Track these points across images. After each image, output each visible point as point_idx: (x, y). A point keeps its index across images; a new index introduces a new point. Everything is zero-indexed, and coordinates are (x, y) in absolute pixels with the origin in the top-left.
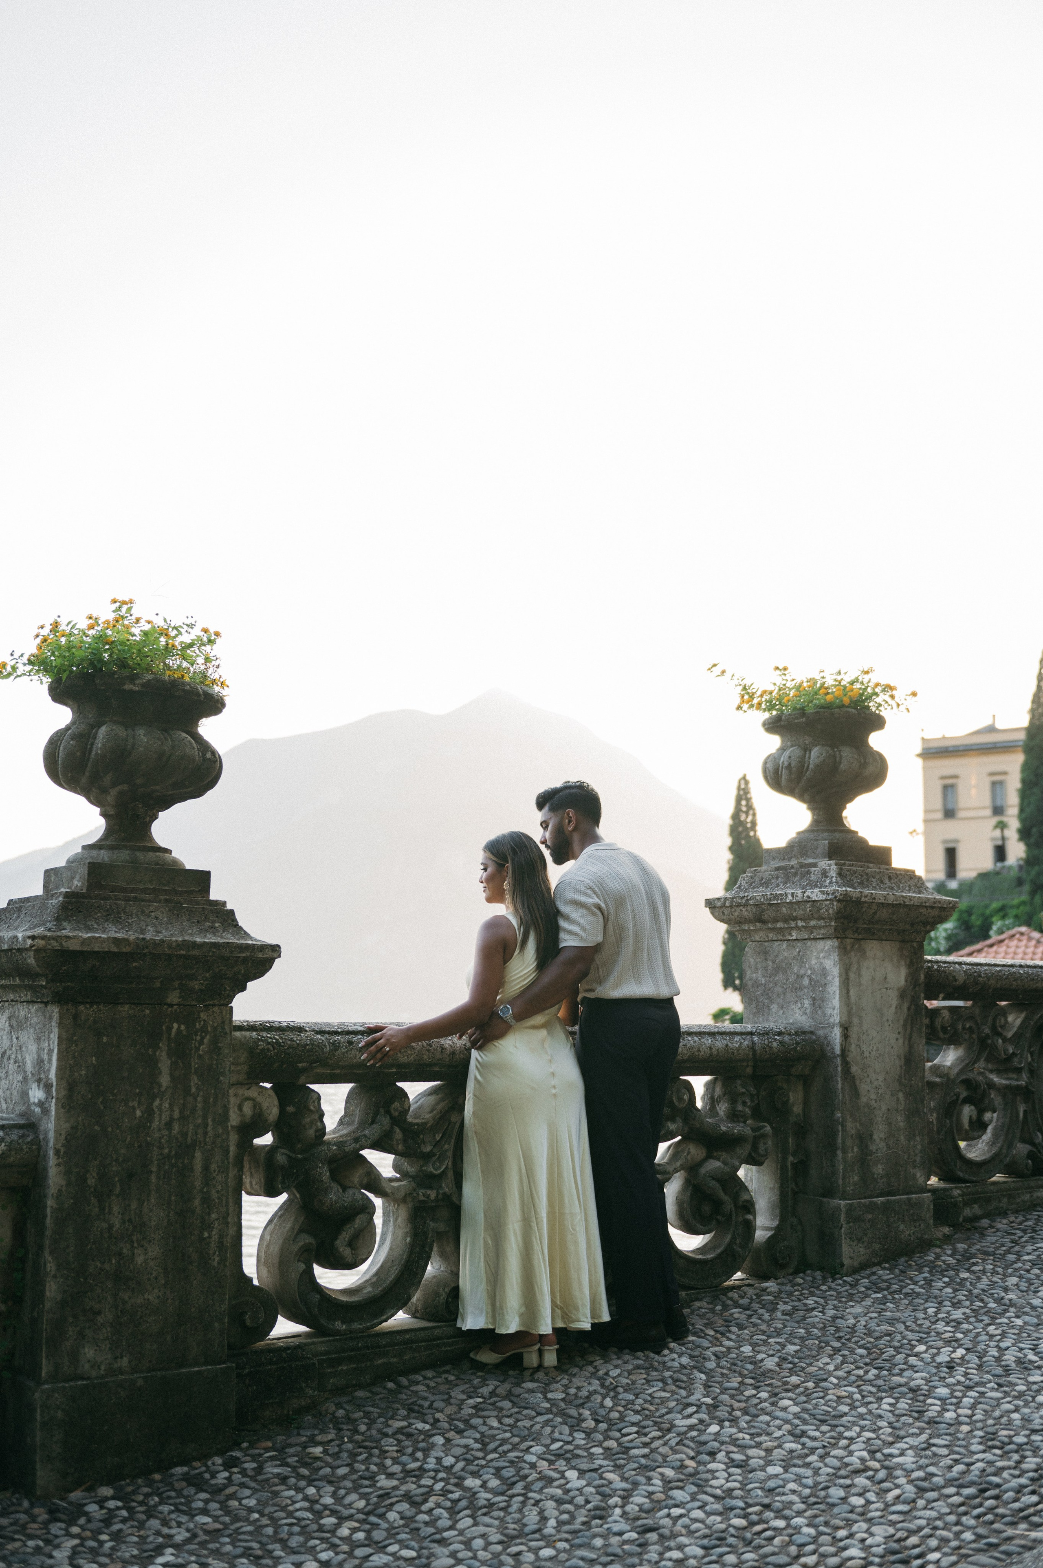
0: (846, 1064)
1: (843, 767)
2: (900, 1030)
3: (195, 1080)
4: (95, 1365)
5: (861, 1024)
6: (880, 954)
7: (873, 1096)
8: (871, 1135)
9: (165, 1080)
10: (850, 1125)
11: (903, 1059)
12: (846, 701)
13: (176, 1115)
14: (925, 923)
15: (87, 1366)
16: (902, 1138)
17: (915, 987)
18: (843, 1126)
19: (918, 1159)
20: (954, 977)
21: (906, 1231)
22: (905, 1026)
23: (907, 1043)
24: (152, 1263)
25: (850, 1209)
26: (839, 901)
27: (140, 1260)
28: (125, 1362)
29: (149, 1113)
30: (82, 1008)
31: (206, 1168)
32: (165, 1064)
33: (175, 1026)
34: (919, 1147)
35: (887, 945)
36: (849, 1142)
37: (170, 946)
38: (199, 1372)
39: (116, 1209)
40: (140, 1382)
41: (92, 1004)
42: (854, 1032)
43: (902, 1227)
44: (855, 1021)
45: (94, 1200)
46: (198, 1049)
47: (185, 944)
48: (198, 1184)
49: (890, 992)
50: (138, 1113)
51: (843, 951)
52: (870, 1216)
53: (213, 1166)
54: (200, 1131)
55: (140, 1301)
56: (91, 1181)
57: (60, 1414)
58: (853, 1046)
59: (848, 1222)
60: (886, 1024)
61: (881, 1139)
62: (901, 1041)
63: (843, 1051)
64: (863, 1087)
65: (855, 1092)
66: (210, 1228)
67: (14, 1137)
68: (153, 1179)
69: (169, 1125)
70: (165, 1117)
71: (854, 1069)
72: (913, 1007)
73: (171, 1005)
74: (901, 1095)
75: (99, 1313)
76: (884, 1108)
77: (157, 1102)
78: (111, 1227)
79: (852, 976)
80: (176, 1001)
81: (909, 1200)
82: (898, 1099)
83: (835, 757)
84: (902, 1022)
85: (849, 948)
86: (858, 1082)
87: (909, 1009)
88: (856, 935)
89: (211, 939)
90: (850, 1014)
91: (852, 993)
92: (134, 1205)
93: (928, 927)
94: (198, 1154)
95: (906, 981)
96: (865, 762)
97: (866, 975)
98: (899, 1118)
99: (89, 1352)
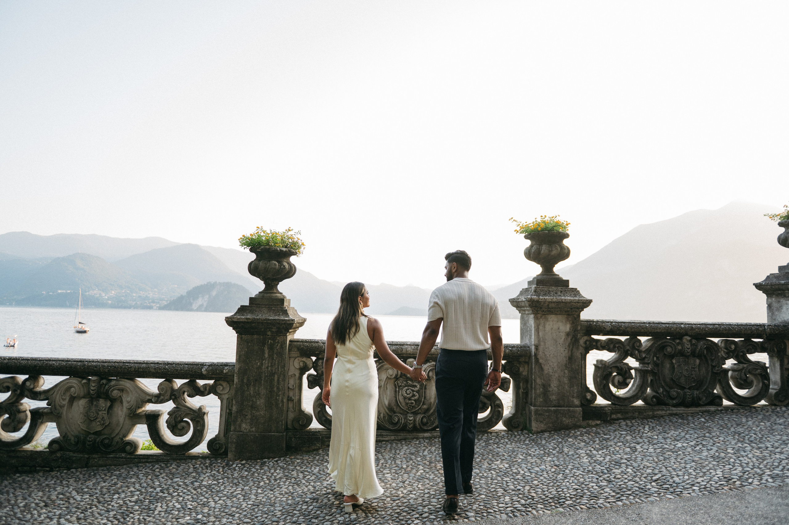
0: (537, 360)
1: (542, 252)
2: (567, 347)
3: (275, 355)
4: (245, 429)
5: (545, 344)
6: (556, 319)
7: (551, 371)
8: (550, 385)
9: (266, 355)
10: (538, 381)
11: (567, 358)
12: (539, 229)
13: (270, 365)
14: (578, 308)
15: (243, 429)
16: (566, 387)
17: (575, 331)
18: (535, 381)
19: (575, 395)
20: (604, 327)
21: (566, 421)
22: (569, 346)
23: (570, 352)
24: (262, 404)
25: (536, 411)
26: (528, 301)
27: (258, 403)
28: (254, 429)
29: (262, 364)
30: (243, 336)
31: (278, 380)
32: (266, 351)
33: (270, 341)
34: (576, 390)
35: (560, 317)
36: (538, 386)
37: (262, 320)
38: (274, 435)
39: (252, 389)
40: (257, 435)
41: (246, 335)
42: (541, 348)
43: (564, 419)
44: (542, 344)
45: (246, 386)
46: (276, 347)
47: (266, 319)
48: (276, 384)
49: (561, 334)
50: (259, 364)
51: (536, 318)
52: (547, 414)
53: (281, 379)
54: (277, 370)
55: (258, 413)
56: (245, 381)
57: (234, 440)
58: (541, 353)
59: (535, 415)
60: (559, 345)
61: (555, 387)
62: (566, 351)
63: (535, 355)
64: (546, 368)
65: (542, 369)
66: (279, 396)
67: (231, 368)
68: (263, 382)
69: (267, 368)
70: (266, 365)
71: (541, 361)
72: (574, 339)
73: (268, 335)
74: (566, 371)
75: (247, 416)
76: (557, 375)
77: (264, 361)
78: (250, 393)
79: (541, 328)
80: (270, 334)
81: (569, 410)
82: (564, 373)
83: (539, 249)
84: (567, 344)
85: (539, 317)
86: (543, 366)
87: (571, 340)
88: (543, 313)
89: (277, 318)
90: (539, 341)
91: (540, 333)
92: (257, 388)
93: (580, 310)
94: (276, 376)
95: (570, 329)
96: (552, 250)
97: (548, 327)
98: (565, 379)
99: (244, 425)
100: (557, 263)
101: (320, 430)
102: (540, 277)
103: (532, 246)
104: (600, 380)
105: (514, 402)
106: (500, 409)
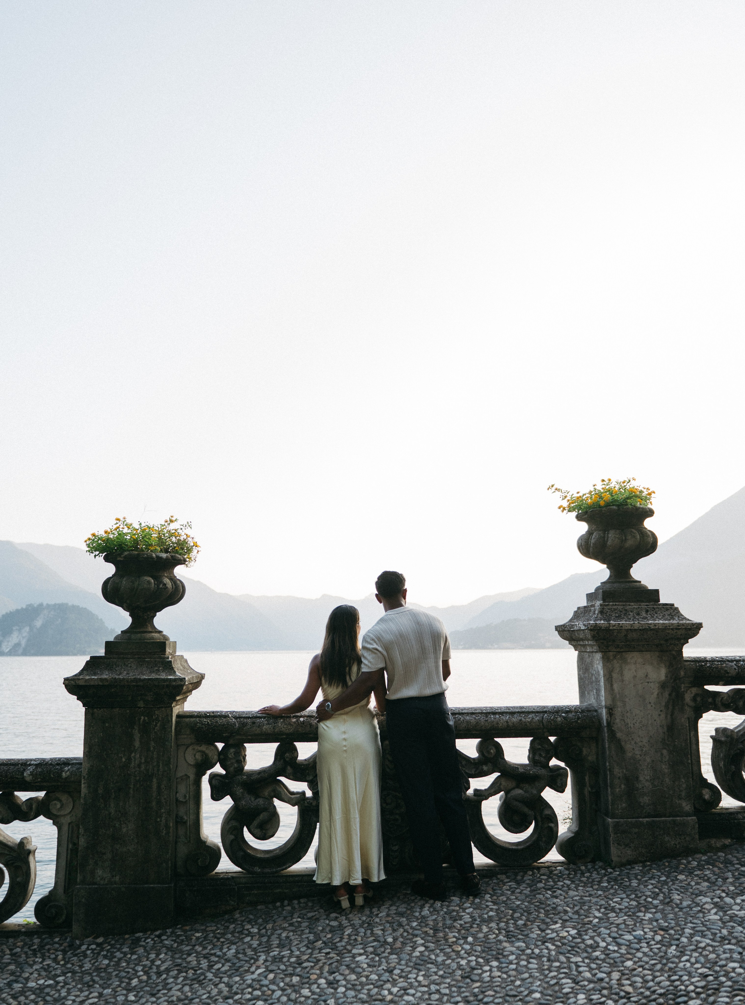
0: (612, 733)
1: (609, 543)
2: (663, 708)
3: (153, 744)
4: (103, 879)
5: (624, 705)
6: (640, 660)
7: (637, 752)
8: (637, 778)
9: (137, 744)
10: (617, 771)
11: (665, 728)
12: (602, 503)
13: (143, 761)
14: (679, 639)
15: (98, 879)
16: (667, 780)
17: (675, 680)
18: (610, 771)
19: (683, 794)
20: (726, 671)
21: (671, 841)
22: (667, 706)
23: (669, 717)
24: (130, 832)
25: (616, 825)
26: (591, 630)
27: (124, 830)
28: (117, 878)
29: (129, 759)
30: (95, 710)
31: (159, 787)
32: (137, 736)
33: (142, 718)
34: (684, 786)
35: (648, 655)
36: (616, 781)
37: (127, 681)
38: (153, 888)
39: (112, 805)
40: (123, 889)
41: (100, 708)
42: (618, 712)
43: (667, 839)
44: (619, 704)
45: (101, 800)
46: (154, 729)
47: (136, 680)
48: (154, 794)
49: (652, 685)
50: (124, 760)
51: (606, 660)
52: (636, 830)
53: (163, 786)
54: (156, 769)
55: (125, 849)
56: (100, 791)
57: (83, 900)
58: (618, 721)
59: (615, 834)
60: (649, 706)
61: (647, 780)
62: (663, 716)
63: (609, 724)
64: (628, 747)
65: (621, 749)
66: (161, 817)
67: (74, 769)
68: (131, 791)
69: (139, 766)
70: (137, 762)
71: (619, 735)
72: (674, 694)
73: (140, 708)
74: (665, 752)
75: (104, 854)
76: (648, 760)
77: (133, 755)
78: (110, 813)
79: (615, 675)
80: (142, 706)
81: (674, 821)
82: (662, 754)
83: (604, 537)
84: (664, 704)
85: (611, 658)
86: (623, 744)
87: (670, 695)
88: (618, 650)
89: (154, 676)
90: (614, 700)
91: (615, 686)
92: (121, 804)
93: (682, 641)
94: (155, 780)
95: (666, 677)
96: (626, 539)
97: (628, 674)
98: (664, 767)
99: (99, 872)
100: (635, 562)
101: (234, 875)
102: (608, 586)
103: (589, 533)
104: (724, 765)
105: (576, 811)
106: (552, 825)
